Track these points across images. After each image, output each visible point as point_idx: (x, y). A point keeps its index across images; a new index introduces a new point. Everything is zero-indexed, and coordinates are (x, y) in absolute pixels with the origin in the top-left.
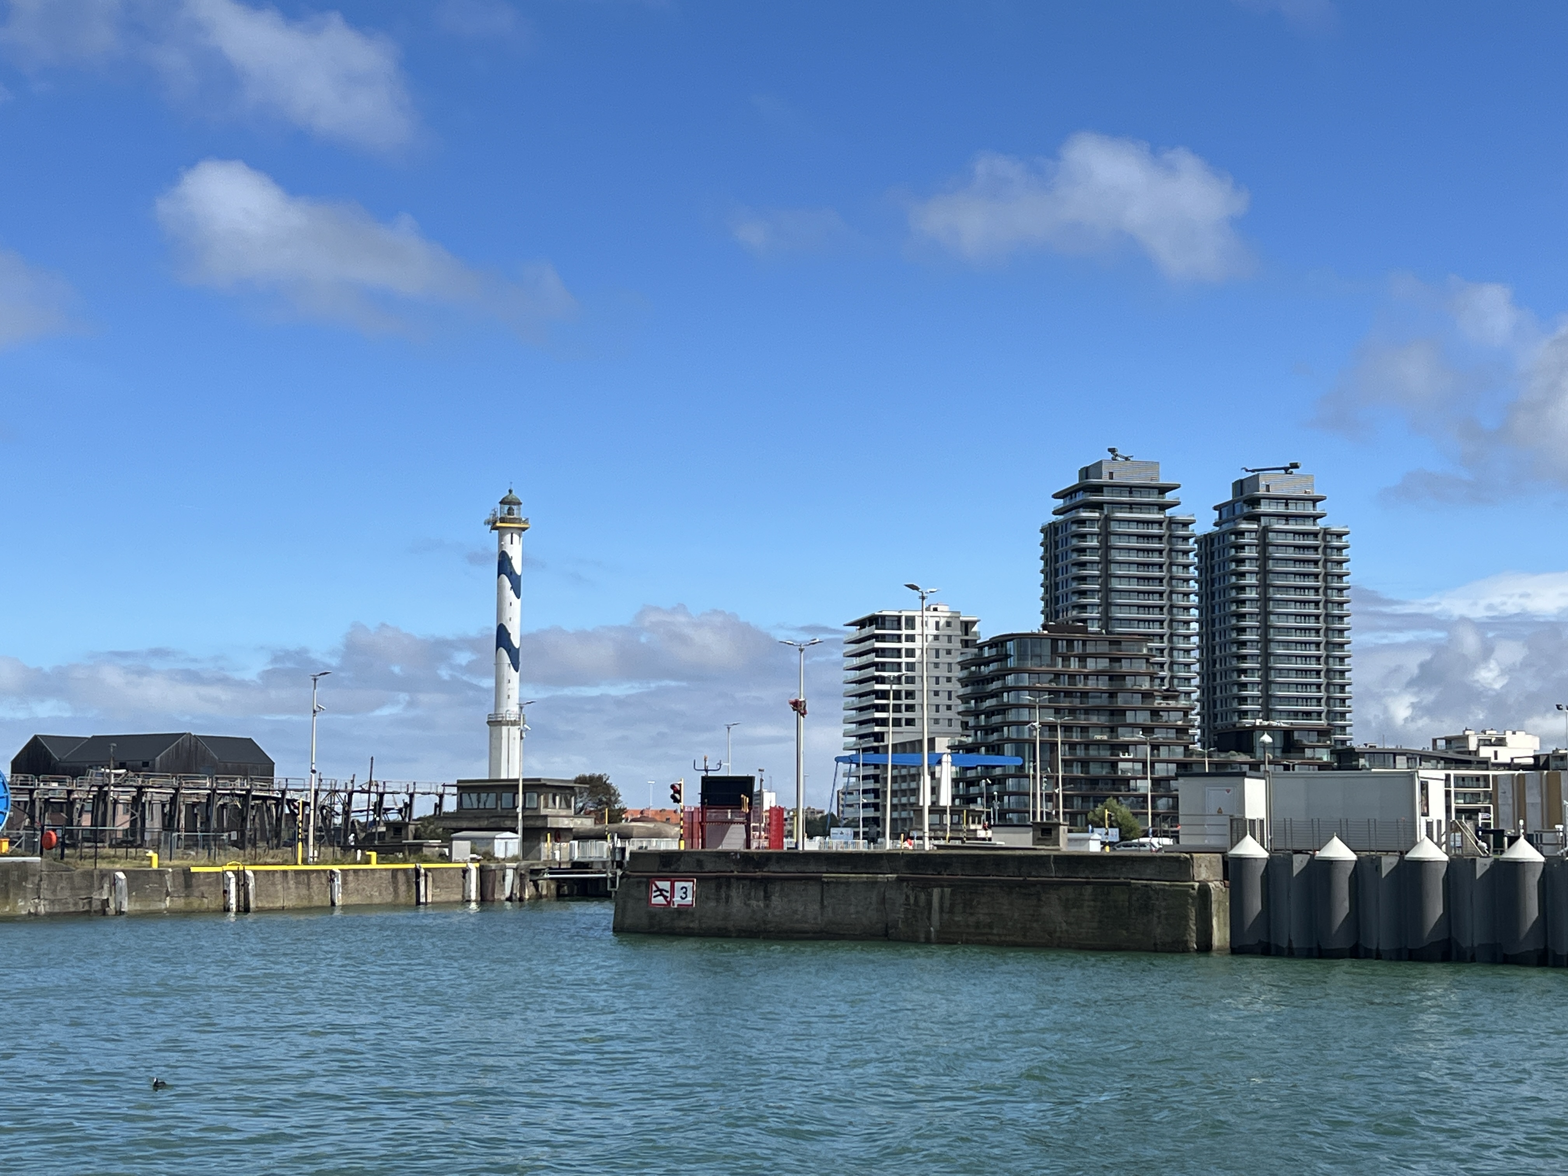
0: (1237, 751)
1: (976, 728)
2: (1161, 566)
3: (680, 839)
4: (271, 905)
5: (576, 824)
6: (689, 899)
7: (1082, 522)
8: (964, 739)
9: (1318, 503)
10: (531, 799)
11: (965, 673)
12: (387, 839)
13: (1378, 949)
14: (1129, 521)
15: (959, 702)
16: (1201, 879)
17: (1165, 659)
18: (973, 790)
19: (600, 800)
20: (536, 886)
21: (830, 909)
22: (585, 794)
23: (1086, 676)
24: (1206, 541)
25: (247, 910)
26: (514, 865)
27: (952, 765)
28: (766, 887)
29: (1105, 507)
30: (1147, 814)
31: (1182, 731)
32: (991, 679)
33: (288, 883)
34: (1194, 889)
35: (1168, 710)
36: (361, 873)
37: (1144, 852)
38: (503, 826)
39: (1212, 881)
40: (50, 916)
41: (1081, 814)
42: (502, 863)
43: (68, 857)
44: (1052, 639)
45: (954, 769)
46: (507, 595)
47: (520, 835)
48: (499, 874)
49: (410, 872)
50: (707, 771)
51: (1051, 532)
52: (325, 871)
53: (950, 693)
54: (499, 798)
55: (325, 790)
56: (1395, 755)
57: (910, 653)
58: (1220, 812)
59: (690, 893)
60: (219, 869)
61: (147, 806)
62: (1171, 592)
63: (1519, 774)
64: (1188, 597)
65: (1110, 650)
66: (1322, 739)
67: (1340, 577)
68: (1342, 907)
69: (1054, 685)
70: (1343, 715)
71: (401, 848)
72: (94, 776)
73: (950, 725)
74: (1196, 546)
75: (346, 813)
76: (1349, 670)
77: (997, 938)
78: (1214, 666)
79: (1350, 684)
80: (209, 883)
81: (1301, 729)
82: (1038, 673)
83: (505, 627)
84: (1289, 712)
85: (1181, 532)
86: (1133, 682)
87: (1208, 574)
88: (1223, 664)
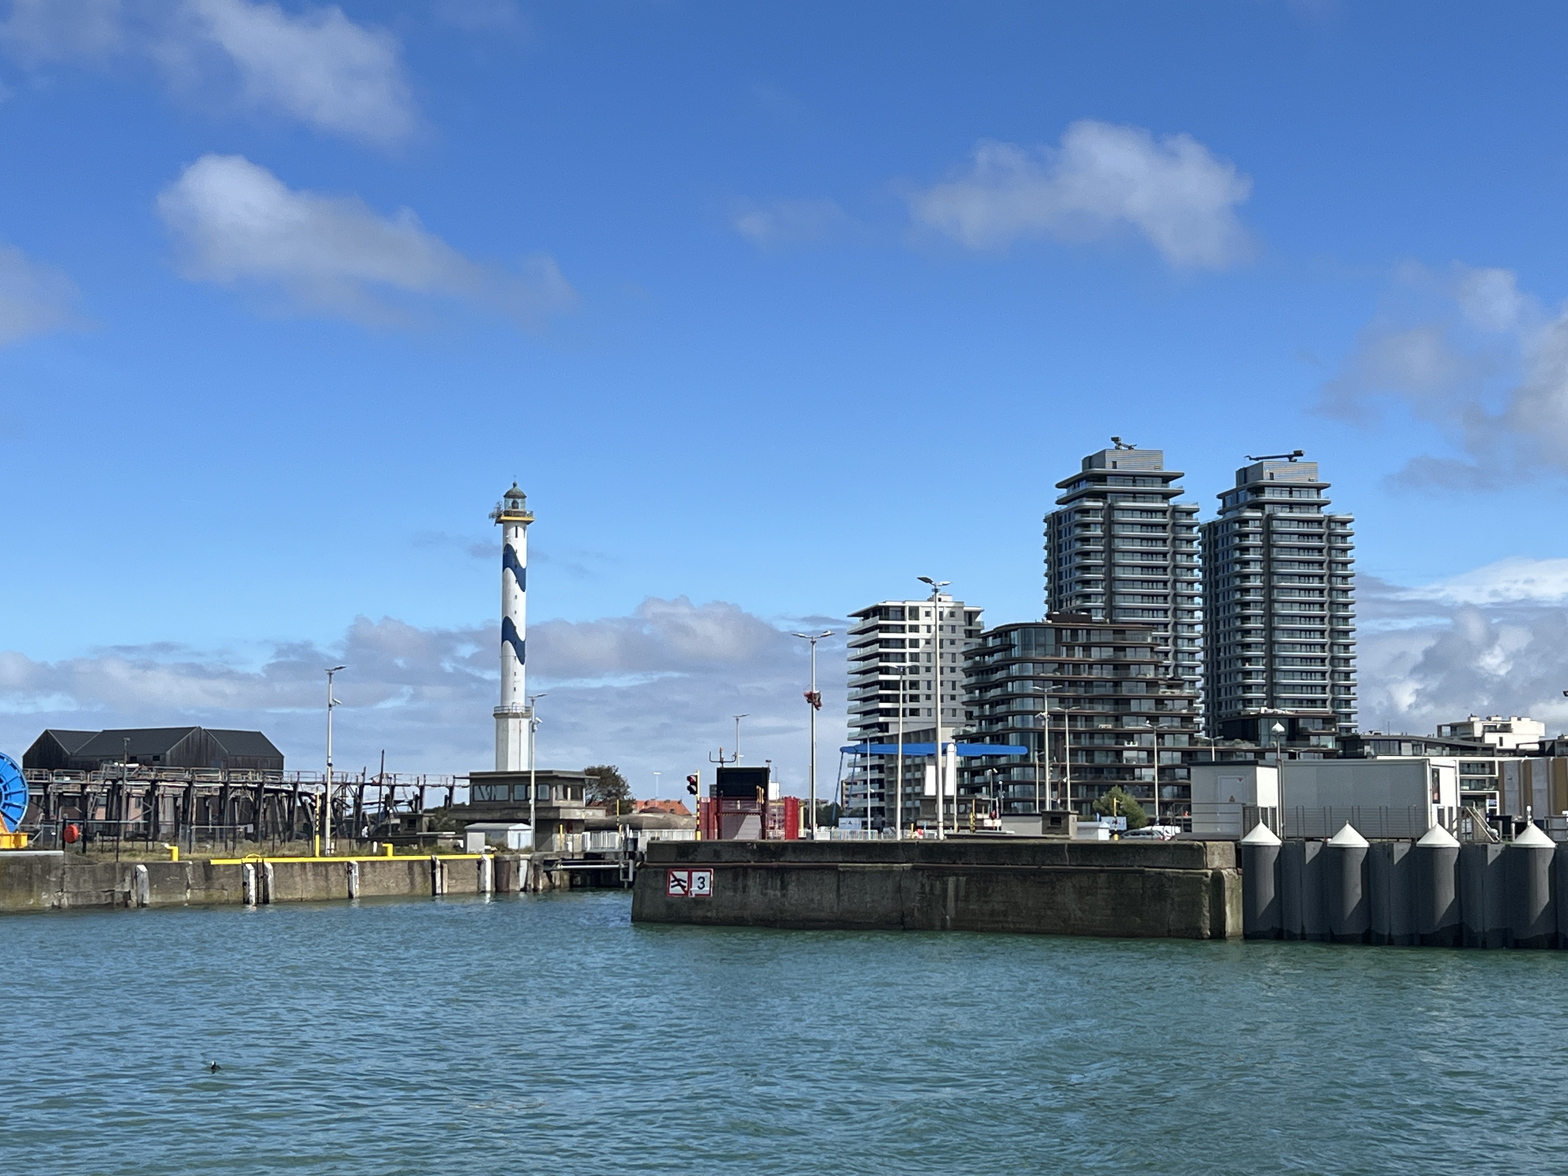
0: (1242, 739)
1: (981, 718)
2: (1164, 555)
3: (697, 830)
4: (290, 897)
5: (587, 815)
6: (707, 889)
7: (1086, 511)
8: (968, 729)
9: (1322, 491)
10: (543, 791)
11: (969, 663)
12: (402, 831)
13: (1390, 934)
14: (1133, 510)
15: (963, 691)
16: (1214, 867)
17: (1170, 648)
18: (978, 780)
19: (610, 792)
20: (550, 877)
21: (846, 898)
22: (594, 785)
23: (1091, 666)
24: (1210, 529)
25: (266, 901)
26: (529, 856)
27: (957, 755)
28: (782, 876)
29: (1109, 496)
30: (1154, 802)
31: (1187, 719)
32: (995, 669)
33: (306, 874)
34: (1207, 876)
35: (1173, 699)
36: (378, 865)
37: (1154, 840)
38: (516, 817)
39: (1225, 869)
40: (74, 908)
41: (1086, 802)
42: (516, 854)
43: (90, 850)
44: (1056, 629)
45: (958, 759)
46: (512, 588)
47: (532, 827)
48: (514, 865)
49: (426, 863)
50: (722, 762)
51: (1054, 522)
52: (342, 863)
53: (954, 683)
54: (511, 791)
55: (337, 783)
56: (1400, 742)
57: (914, 643)
58: (1232, 800)
59: (707, 883)
60: (238, 862)
61: (160, 799)
62: (1175, 581)
63: (1525, 761)
64: (1193, 586)
65: (1114, 639)
66: (1327, 726)
67: (1345, 564)
68: (1355, 893)
69: (1058, 674)
70: (1348, 702)
71: (415, 840)
72: (106, 770)
73: (954, 715)
74: (1200, 535)
75: (358, 805)
76: (1354, 658)
77: (1012, 926)
78: (1218, 655)
79: (1354, 671)
80: (229, 874)
81: (1306, 717)
82: (1043, 663)
83: (510, 620)
84: (1294, 700)
85: (1185, 521)
86: (1137, 672)
87: (1212, 563)
88: (1228, 652)
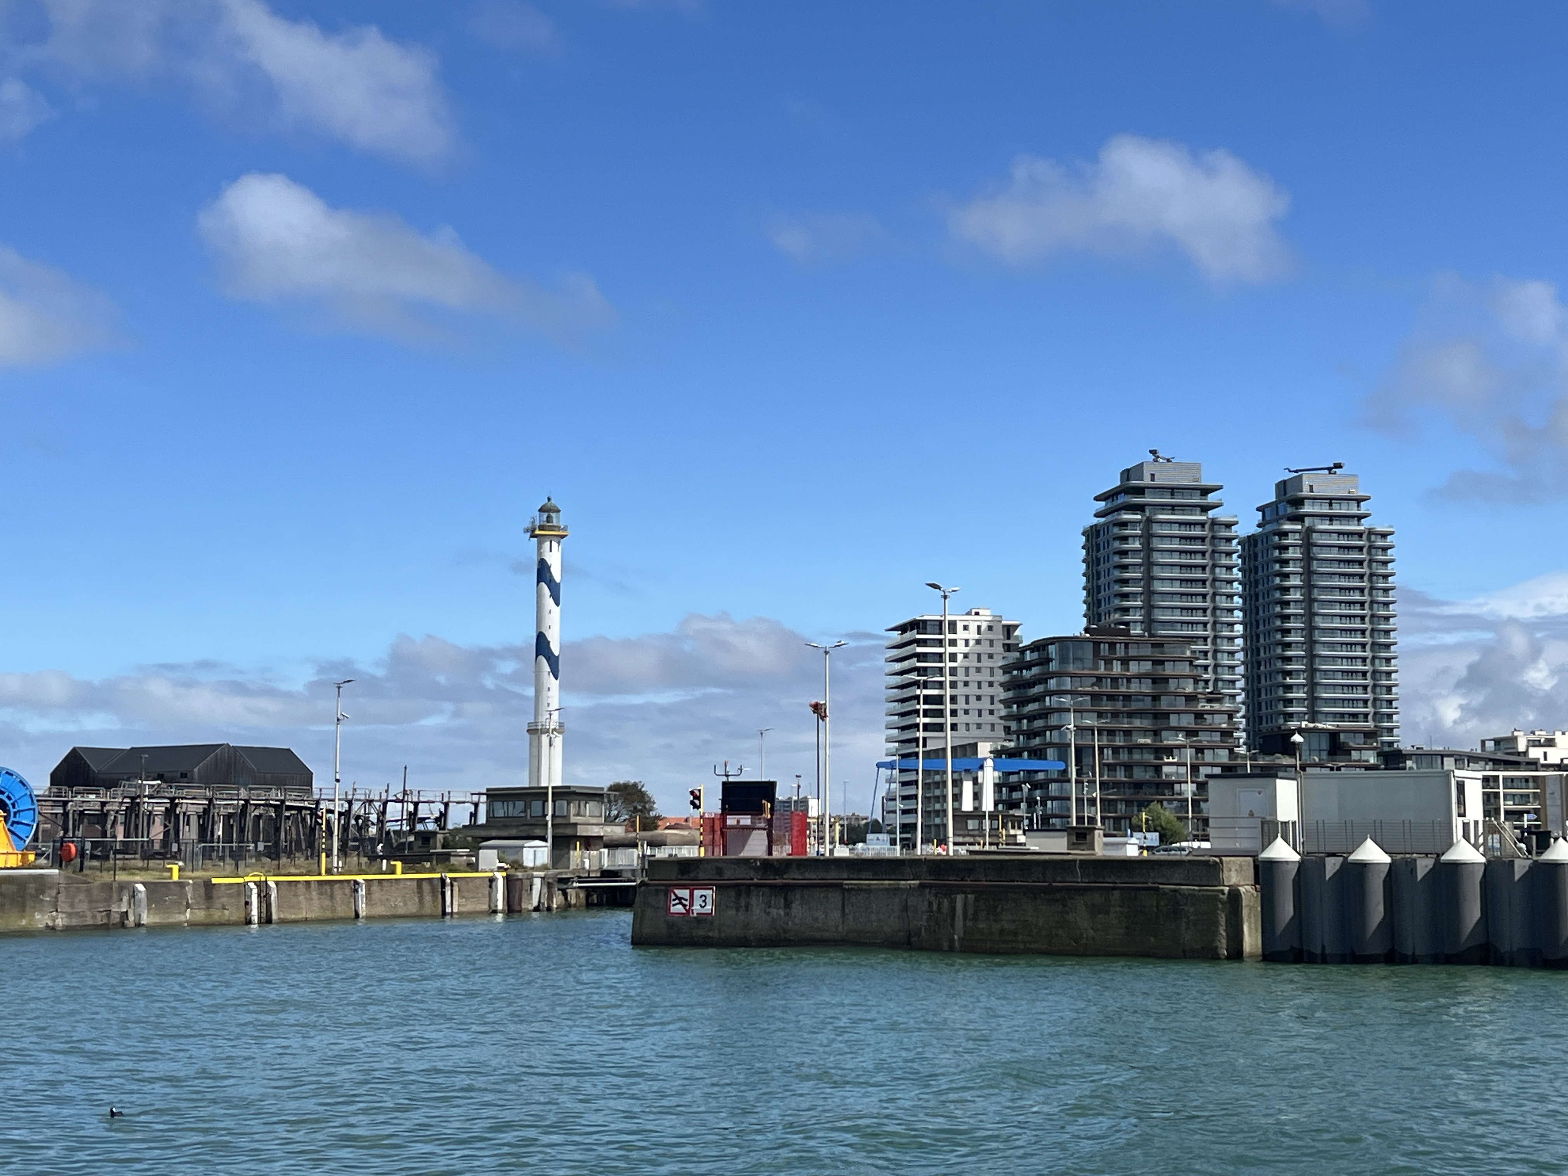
0: (1283, 754)
1: (1019, 732)
2: (1203, 568)
3: (700, 846)
4: (293, 917)
5: (606, 831)
6: (709, 907)
7: (1124, 524)
8: (1007, 744)
9: (1362, 504)
10: (561, 807)
11: (1007, 677)
12: (415, 849)
13: (1414, 953)
14: (1171, 522)
15: (1002, 706)
16: (1231, 883)
17: (1210, 661)
18: (1016, 795)
19: (635, 808)
20: (565, 894)
21: (851, 917)
22: (620, 802)
23: (1129, 680)
24: (1250, 542)
25: (269, 921)
26: (542, 874)
27: (995, 769)
28: (786, 895)
29: (1147, 509)
30: (1187, 818)
31: (1227, 734)
32: (1033, 684)
33: (310, 892)
34: (1224, 894)
35: (1212, 713)
36: (385, 883)
37: (1183, 856)
38: (532, 834)
39: (1242, 886)
40: (69, 928)
41: (1125, 818)
42: (530, 872)
43: (87, 869)
44: (1094, 642)
45: (996, 774)
46: (546, 603)
47: (549, 843)
48: (526, 883)
49: (436, 882)
50: (727, 776)
51: (1092, 535)
52: (348, 881)
53: (992, 697)
54: (527, 807)
55: (360, 800)
56: (1442, 756)
57: (953, 657)
58: (1251, 814)
59: (709, 901)
60: (240, 880)
61: (181, 817)
62: (1215, 594)
64: (1232, 599)
65: (1152, 652)
66: (1369, 741)
67: (1385, 577)
68: (1377, 911)
69: (1096, 689)
70: (1390, 716)
71: (428, 857)
72: (127, 788)
73: (993, 730)
74: (1239, 547)
75: (381, 822)
76: (1396, 671)
78: (1259, 669)
79: (1396, 685)
80: (230, 894)
81: (1347, 731)
82: (1080, 676)
83: (544, 635)
84: (1335, 714)
85: (1224, 533)
86: (1176, 685)
87: (1252, 575)
88: (1268, 666)
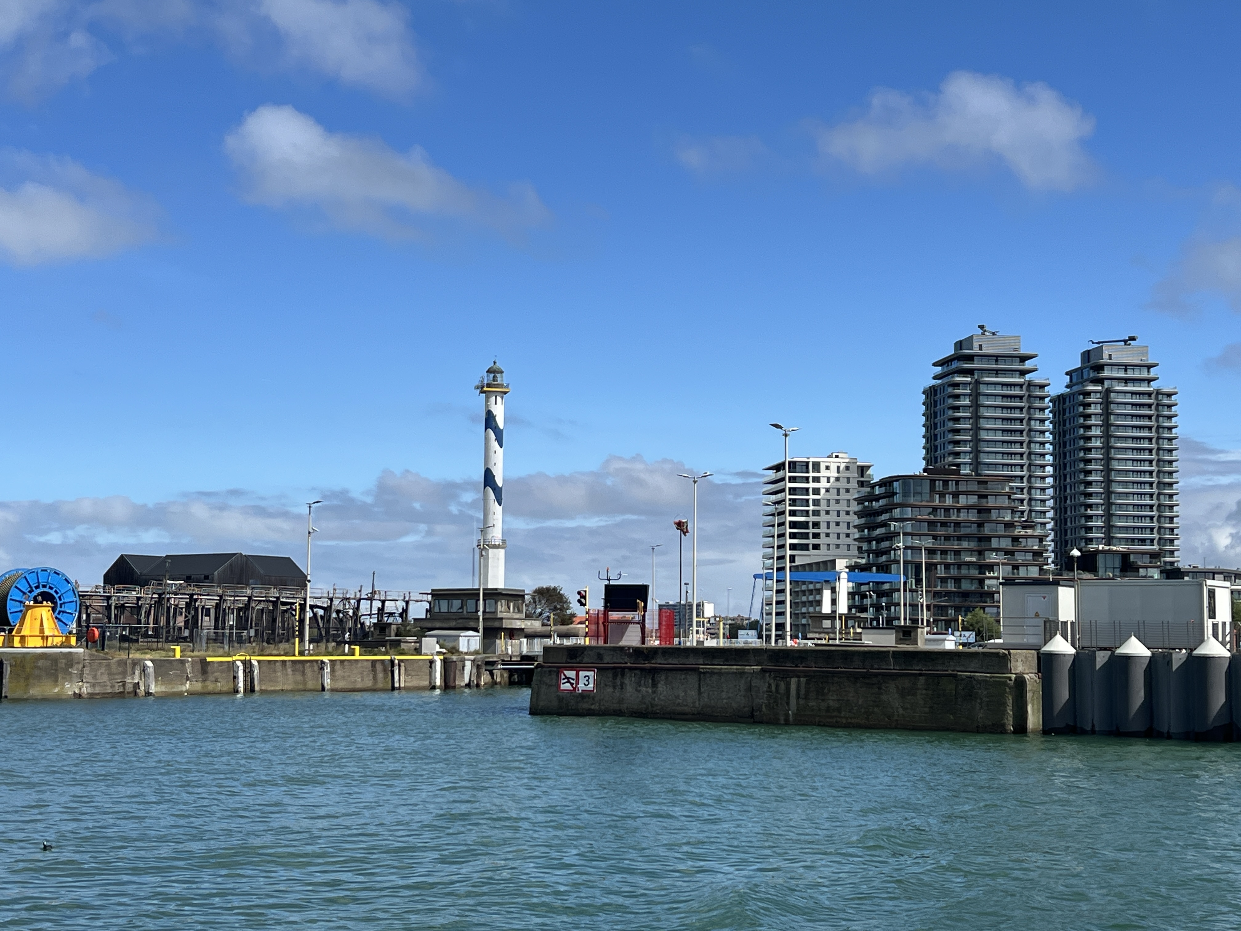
0: (1083, 570)
1: (869, 552)
2: (1021, 420)
3: (586, 637)
4: (273, 688)
5: (526, 625)
6: (591, 685)
7: (957, 385)
8: (858, 560)
9: (1152, 369)
10: (490, 605)
11: (860, 507)
12: (375, 636)
13: (1168, 732)
14: (995, 384)
15: (856, 530)
16: (1017, 672)
17: (1025, 496)
18: (866, 601)
19: (555, 607)
20: (492, 674)
21: (706, 695)
22: (543, 602)
23: (959, 510)
24: (1059, 400)
25: (252, 690)
26: (472, 657)
27: (848, 581)
28: (654, 676)
29: (976, 372)
31: (1038, 554)
32: (880, 513)
33: (286, 670)
34: (1011, 680)
35: (1026, 537)
36: (346, 663)
38: (467, 626)
39: (1027, 674)
40: (91, 696)
41: (954, 621)
42: (464, 656)
44: (931, 480)
45: (851, 584)
46: (492, 445)
47: (480, 634)
48: (460, 665)
49: (387, 663)
50: (609, 580)
51: (931, 393)
52: (317, 661)
53: (848, 523)
54: (464, 604)
55: (339, 598)
56: (1214, 573)
57: (816, 491)
58: (1037, 615)
59: (591, 680)
60: (230, 659)
62: (1030, 442)
64: (1044, 446)
65: (978, 488)
66: (1154, 560)
67: (1170, 429)
68: (1138, 696)
69: (932, 517)
70: (1172, 541)
71: (383, 644)
72: (153, 586)
73: (849, 550)
74: (1051, 404)
75: (356, 616)
76: (1177, 505)
77: (844, 721)
78: (1065, 502)
79: (1177, 516)
80: (221, 670)
81: (1136, 553)
82: (919, 507)
83: (491, 470)
84: (1127, 539)
85: (1038, 393)
86: (997, 515)
87: (1061, 427)
88: (1073, 500)
